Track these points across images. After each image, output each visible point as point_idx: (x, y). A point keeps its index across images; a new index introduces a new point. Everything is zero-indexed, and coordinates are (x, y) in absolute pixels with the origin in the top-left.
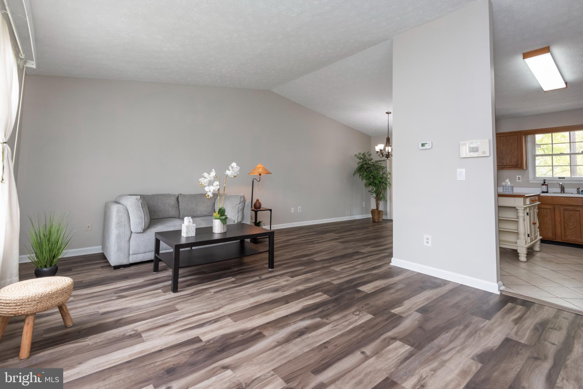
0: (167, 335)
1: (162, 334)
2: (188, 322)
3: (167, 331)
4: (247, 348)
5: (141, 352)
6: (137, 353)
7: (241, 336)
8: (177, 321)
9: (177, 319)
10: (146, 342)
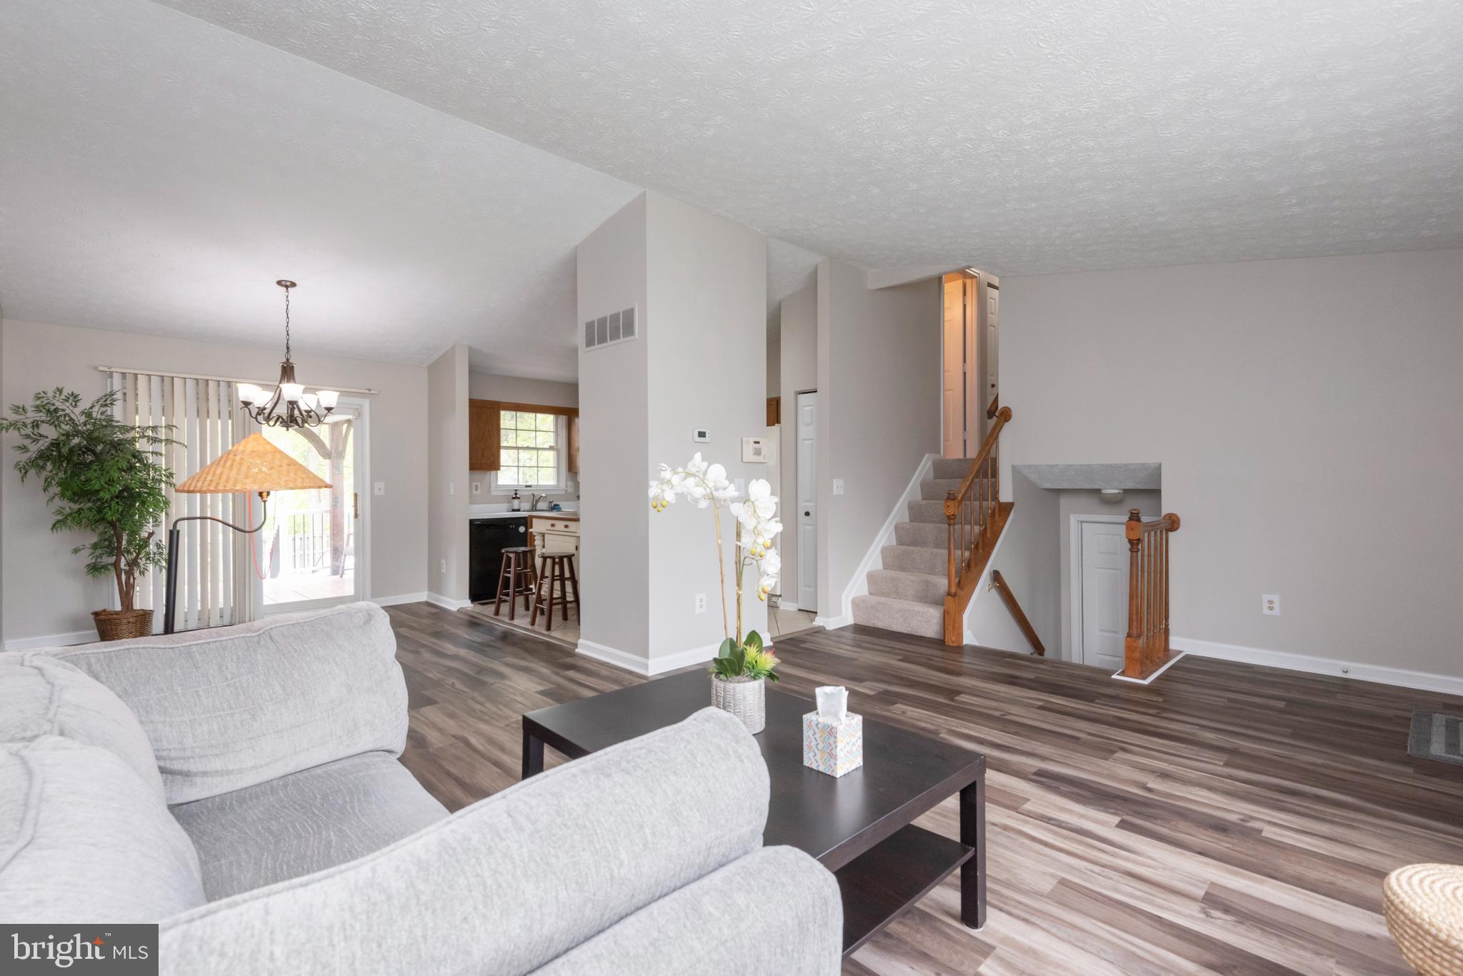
0: (1157, 861)
1: (1165, 869)
2: (1089, 851)
3: (1150, 867)
4: (1088, 780)
5: (1236, 874)
6: (1244, 877)
7: (1062, 788)
8: (1104, 866)
9: (1096, 868)
10: (1209, 880)
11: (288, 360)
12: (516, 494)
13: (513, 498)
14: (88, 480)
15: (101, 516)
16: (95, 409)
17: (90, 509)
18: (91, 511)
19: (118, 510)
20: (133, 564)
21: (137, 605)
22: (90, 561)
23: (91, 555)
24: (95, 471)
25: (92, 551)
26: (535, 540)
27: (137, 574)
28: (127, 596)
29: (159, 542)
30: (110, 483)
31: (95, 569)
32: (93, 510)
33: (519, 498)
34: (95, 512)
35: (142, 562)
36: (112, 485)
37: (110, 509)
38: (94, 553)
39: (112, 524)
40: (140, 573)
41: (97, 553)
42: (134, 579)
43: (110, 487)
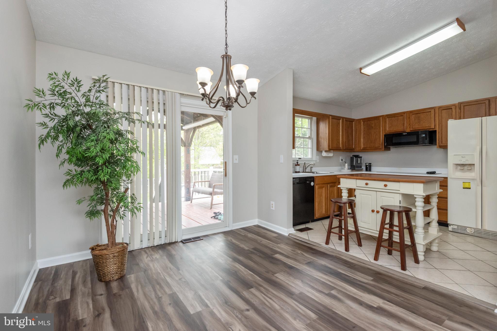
11: (226, 53)
12: (297, 163)
13: (296, 165)
14: (89, 149)
15: (96, 176)
16: (93, 93)
17: (89, 171)
18: (89, 173)
19: (108, 172)
20: (116, 211)
21: (118, 240)
22: (88, 209)
23: (89, 205)
24: (92, 141)
25: (89, 202)
26: (342, 193)
27: (118, 218)
28: (111, 233)
29: (132, 195)
30: (102, 151)
31: (92, 214)
32: (91, 172)
33: (299, 165)
34: (92, 174)
35: (121, 210)
36: (104, 153)
37: (103, 172)
38: (91, 204)
39: (103, 183)
40: (120, 217)
41: (93, 204)
42: (116, 221)
43: (103, 154)
